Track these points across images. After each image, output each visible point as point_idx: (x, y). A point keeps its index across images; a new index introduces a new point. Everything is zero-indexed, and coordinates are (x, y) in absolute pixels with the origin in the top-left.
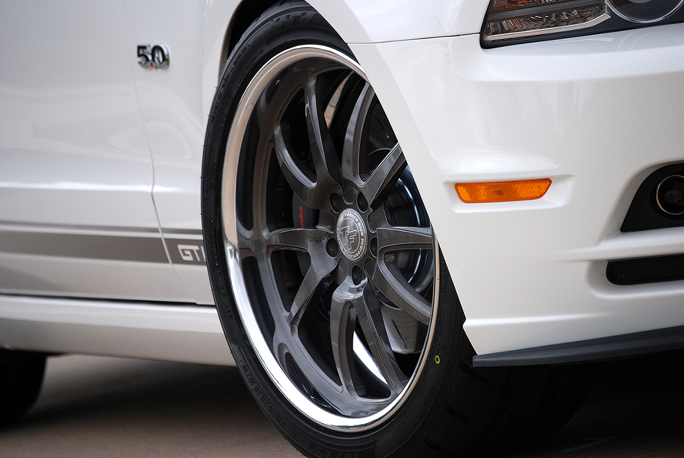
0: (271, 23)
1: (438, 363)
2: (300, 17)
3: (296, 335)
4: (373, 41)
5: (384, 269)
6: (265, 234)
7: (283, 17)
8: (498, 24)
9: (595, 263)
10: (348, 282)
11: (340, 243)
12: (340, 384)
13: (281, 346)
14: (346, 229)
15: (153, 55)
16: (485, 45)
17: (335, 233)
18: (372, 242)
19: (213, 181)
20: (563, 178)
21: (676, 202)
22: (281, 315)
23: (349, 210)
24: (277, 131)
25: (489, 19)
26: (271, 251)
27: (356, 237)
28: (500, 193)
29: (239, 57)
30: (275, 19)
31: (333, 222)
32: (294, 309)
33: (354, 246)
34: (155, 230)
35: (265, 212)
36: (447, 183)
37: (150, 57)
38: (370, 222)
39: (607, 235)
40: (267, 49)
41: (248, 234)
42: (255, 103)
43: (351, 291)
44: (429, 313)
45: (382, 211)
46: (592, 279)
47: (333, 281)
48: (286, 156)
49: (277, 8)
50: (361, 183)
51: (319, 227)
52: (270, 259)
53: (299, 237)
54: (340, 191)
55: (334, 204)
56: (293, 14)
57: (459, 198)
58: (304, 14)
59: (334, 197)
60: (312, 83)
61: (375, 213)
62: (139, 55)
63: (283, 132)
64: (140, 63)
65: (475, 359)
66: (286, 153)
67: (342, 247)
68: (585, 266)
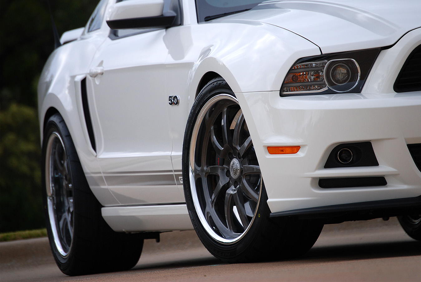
0: (211, 85)
1: (259, 217)
2: (221, 83)
3: (214, 208)
4: (243, 92)
5: (245, 182)
6: (205, 168)
7: (215, 83)
8: (288, 88)
9: (314, 179)
10: (233, 187)
11: (231, 172)
12: (228, 228)
13: (208, 213)
14: (233, 166)
15: (174, 100)
16: (281, 95)
17: (229, 168)
18: (242, 171)
19: (187, 146)
20: (304, 146)
21: (344, 158)
22: (209, 200)
23: (235, 159)
24: (212, 128)
25: (283, 86)
26: (207, 175)
27: (236, 170)
28: (282, 151)
29: (199, 98)
30: (213, 84)
31: (229, 164)
32: (213, 197)
33: (235, 173)
34: (171, 171)
35: (206, 160)
36: (264, 146)
37: (173, 101)
38: (241, 163)
39: (319, 168)
40: (209, 95)
41: (199, 169)
42: (204, 116)
43: (233, 190)
44: (258, 198)
45: (246, 160)
46: (312, 184)
47: (227, 186)
48: (214, 138)
49: (214, 80)
50: (239, 148)
51: (224, 166)
52: (206, 178)
53: (216, 169)
54: (232, 151)
55: (230, 157)
56: (219, 82)
57: (268, 152)
58: (222, 82)
59: (230, 154)
60: (225, 110)
61: (244, 160)
62: (169, 100)
63: (214, 129)
64: (169, 103)
65: (271, 214)
66: (214, 137)
67: (231, 173)
68: (310, 179)
